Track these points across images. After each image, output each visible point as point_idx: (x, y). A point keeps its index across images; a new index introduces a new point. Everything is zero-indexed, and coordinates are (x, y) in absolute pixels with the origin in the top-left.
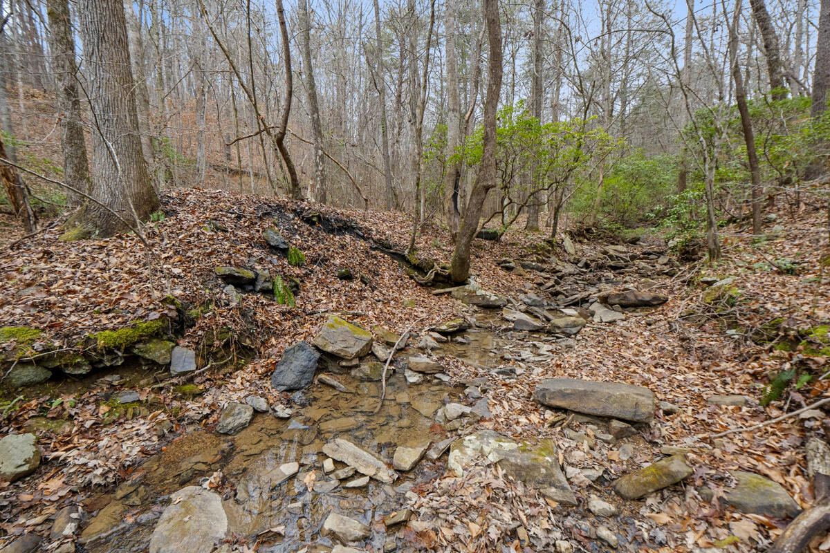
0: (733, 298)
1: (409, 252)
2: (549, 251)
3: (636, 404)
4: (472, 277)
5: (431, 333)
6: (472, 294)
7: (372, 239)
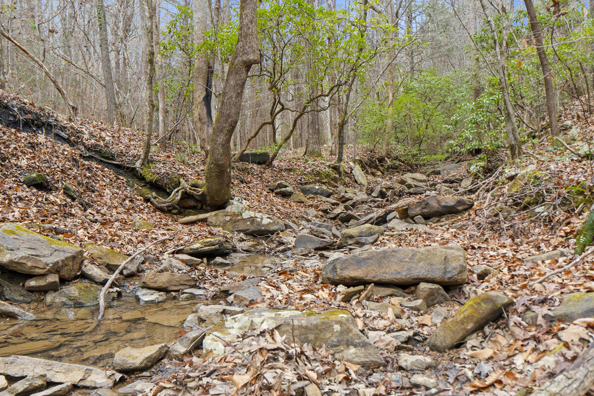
0: (538, 179)
1: (143, 164)
2: (335, 180)
3: (446, 258)
4: (236, 198)
5: (176, 255)
6: (236, 218)
7: (84, 144)
